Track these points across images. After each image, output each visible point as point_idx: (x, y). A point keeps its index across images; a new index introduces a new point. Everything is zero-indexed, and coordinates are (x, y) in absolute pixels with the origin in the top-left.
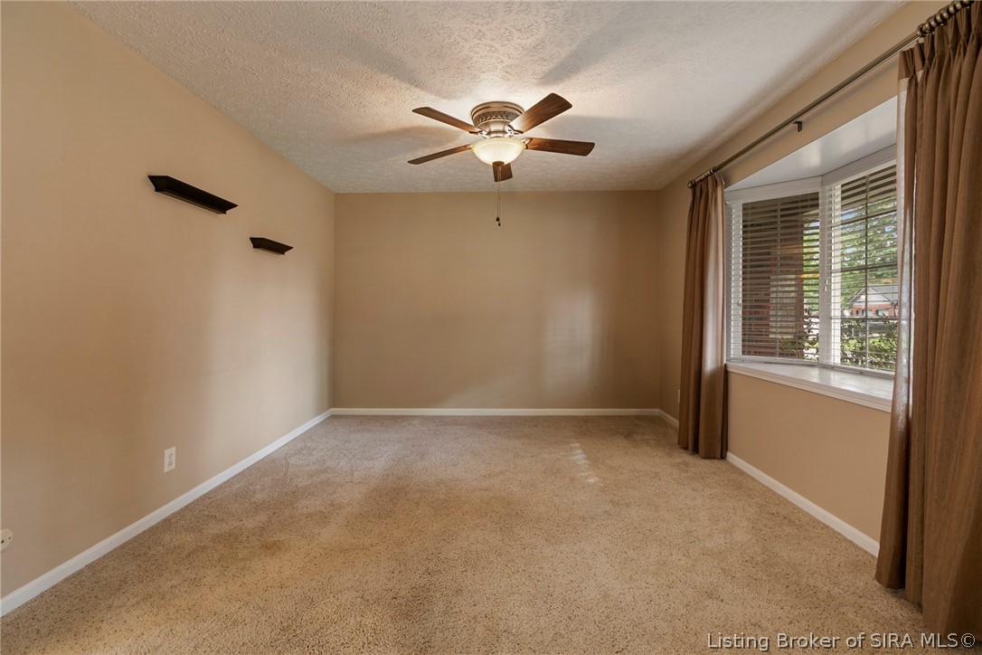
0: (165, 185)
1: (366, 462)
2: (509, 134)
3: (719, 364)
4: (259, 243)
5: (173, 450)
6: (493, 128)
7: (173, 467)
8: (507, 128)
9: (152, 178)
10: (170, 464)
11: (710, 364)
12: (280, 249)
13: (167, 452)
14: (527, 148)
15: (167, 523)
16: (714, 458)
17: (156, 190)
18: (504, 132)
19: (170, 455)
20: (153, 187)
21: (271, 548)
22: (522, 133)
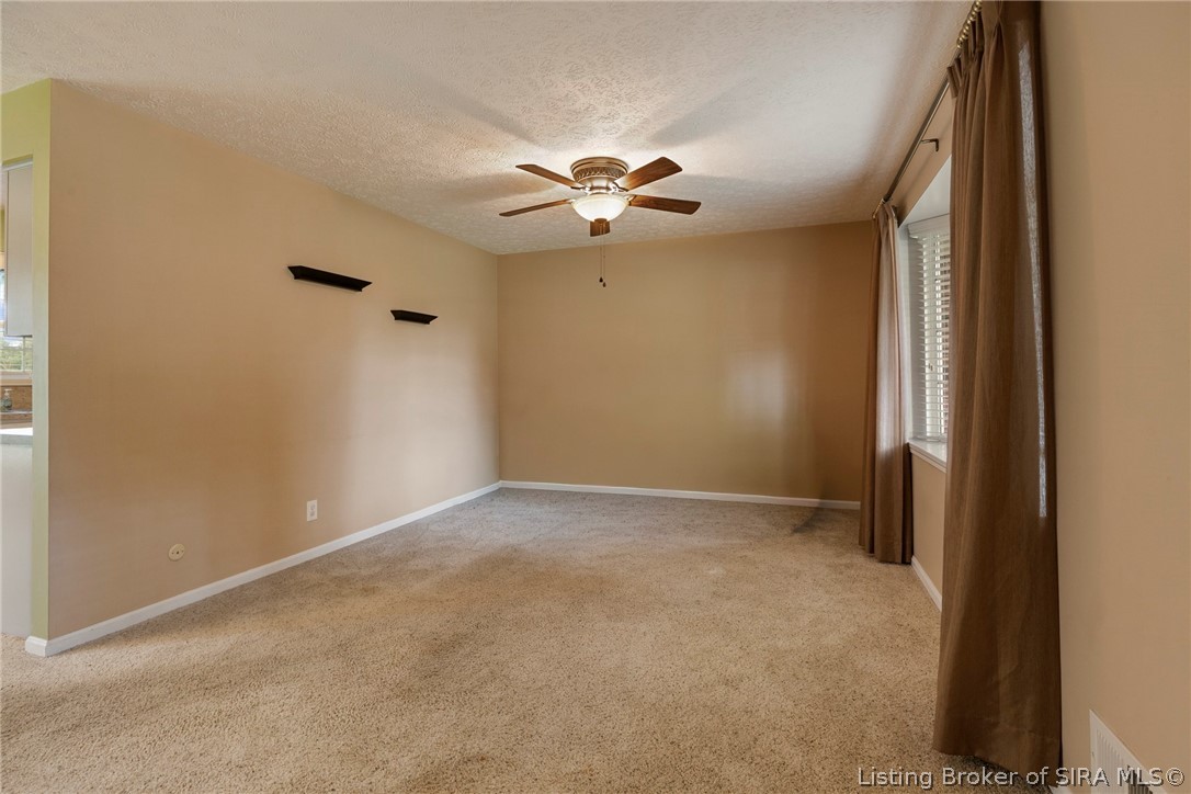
0: (301, 273)
1: (496, 534)
2: (613, 190)
3: (897, 444)
4: (401, 315)
5: (315, 502)
6: (596, 183)
7: (315, 517)
8: (611, 185)
9: (291, 268)
10: (312, 514)
11: (885, 443)
12: (425, 319)
13: (309, 504)
14: (630, 205)
15: (307, 564)
16: (892, 562)
17: (296, 278)
18: (608, 188)
19: (312, 506)
20: (292, 275)
21: (367, 592)
22: (627, 190)
